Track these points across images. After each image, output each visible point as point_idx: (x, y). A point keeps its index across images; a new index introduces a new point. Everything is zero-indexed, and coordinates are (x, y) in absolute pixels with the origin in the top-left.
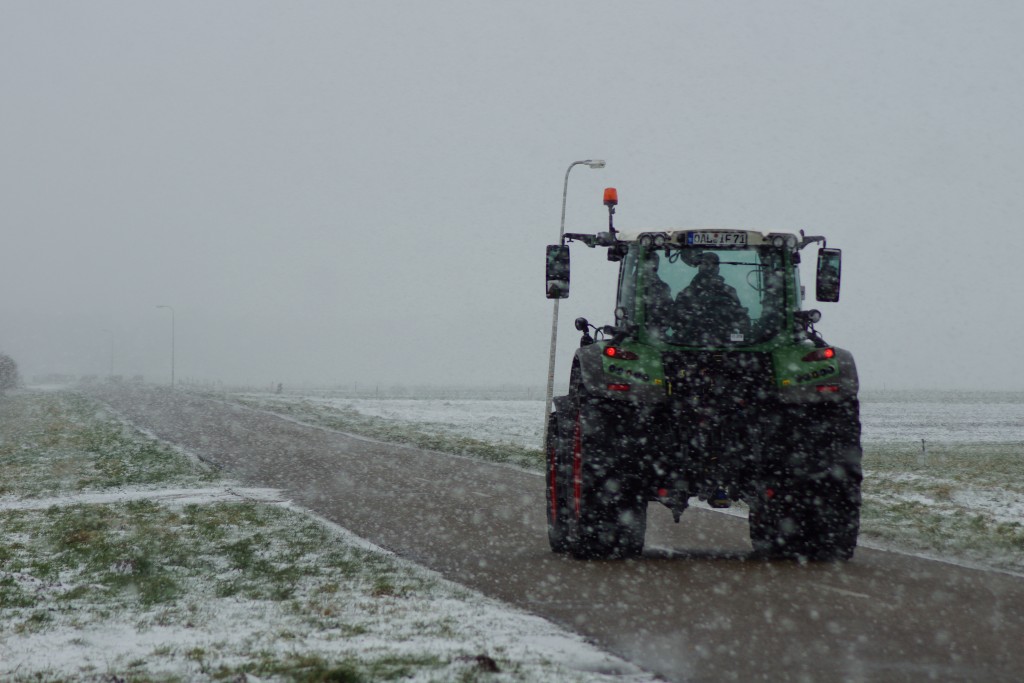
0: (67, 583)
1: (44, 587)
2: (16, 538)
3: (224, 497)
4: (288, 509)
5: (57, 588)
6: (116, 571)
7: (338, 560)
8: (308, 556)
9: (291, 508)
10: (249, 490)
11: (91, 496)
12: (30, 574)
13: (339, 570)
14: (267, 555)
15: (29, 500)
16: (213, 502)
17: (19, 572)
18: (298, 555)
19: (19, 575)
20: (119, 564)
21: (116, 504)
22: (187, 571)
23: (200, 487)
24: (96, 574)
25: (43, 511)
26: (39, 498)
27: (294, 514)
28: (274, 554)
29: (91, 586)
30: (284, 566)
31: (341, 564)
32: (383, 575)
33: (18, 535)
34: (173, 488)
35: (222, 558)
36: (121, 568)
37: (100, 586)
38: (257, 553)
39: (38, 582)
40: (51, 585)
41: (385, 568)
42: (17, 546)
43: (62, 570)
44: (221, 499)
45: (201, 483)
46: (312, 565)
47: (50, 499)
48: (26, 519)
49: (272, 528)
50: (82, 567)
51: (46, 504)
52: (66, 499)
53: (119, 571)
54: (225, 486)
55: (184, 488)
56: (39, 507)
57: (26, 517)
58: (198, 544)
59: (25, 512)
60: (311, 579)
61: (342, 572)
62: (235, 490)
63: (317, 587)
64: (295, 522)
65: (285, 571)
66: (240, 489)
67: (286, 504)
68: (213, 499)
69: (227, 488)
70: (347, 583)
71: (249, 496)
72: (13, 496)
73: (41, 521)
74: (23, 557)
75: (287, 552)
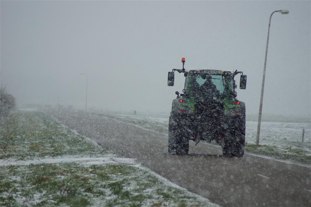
0: (37, 199)
1: (27, 201)
2: (14, 178)
3: (109, 162)
4: (138, 168)
5: (33, 202)
6: (60, 194)
7: (162, 192)
8: (148, 190)
9: (140, 168)
10: (121, 159)
11: (49, 160)
12: (21, 195)
13: (162, 196)
14: (129, 189)
15: (20, 161)
16: (104, 164)
17: (16, 194)
18: (143, 189)
19: (16, 195)
20: (61, 191)
21: (60, 163)
22: (92, 195)
23: (98, 157)
24: (50, 196)
25: (27, 166)
26: (25, 160)
27: (141, 170)
28: (132, 188)
29: (48, 201)
30: (136, 194)
31: (163, 194)
32: (182, 199)
33: (15, 177)
34: (86, 157)
35: (108, 190)
36: (62, 193)
37: (53, 201)
38: (124, 188)
39: (24, 198)
40: (30, 200)
41: (183, 196)
42: (15, 182)
43: (35, 193)
44: (108, 162)
45: (99, 155)
46: (149, 194)
47: (30, 161)
48: (19, 169)
49: (131, 176)
50: (44, 192)
51: (28, 163)
52: (37, 161)
53: (61, 195)
54: (110, 156)
55: (91, 157)
56: (25, 164)
57: (19, 168)
58: (97, 183)
59: (18, 167)
60: (149, 200)
61: (163, 198)
62: (114, 158)
63: (152, 204)
64: (142, 174)
65: (137, 197)
66: (116, 158)
67: (137, 166)
68: (104, 162)
69: (110, 158)
70: (165, 203)
71: (121, 162)
72: (13, 159)
73: (26, 171)
74: (18, 187)
75: (138, 187)
